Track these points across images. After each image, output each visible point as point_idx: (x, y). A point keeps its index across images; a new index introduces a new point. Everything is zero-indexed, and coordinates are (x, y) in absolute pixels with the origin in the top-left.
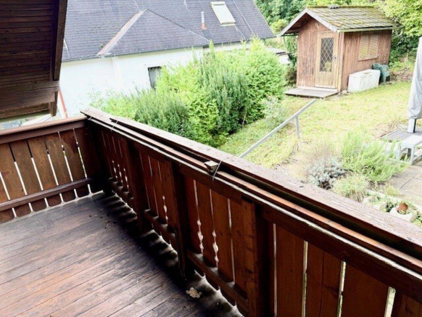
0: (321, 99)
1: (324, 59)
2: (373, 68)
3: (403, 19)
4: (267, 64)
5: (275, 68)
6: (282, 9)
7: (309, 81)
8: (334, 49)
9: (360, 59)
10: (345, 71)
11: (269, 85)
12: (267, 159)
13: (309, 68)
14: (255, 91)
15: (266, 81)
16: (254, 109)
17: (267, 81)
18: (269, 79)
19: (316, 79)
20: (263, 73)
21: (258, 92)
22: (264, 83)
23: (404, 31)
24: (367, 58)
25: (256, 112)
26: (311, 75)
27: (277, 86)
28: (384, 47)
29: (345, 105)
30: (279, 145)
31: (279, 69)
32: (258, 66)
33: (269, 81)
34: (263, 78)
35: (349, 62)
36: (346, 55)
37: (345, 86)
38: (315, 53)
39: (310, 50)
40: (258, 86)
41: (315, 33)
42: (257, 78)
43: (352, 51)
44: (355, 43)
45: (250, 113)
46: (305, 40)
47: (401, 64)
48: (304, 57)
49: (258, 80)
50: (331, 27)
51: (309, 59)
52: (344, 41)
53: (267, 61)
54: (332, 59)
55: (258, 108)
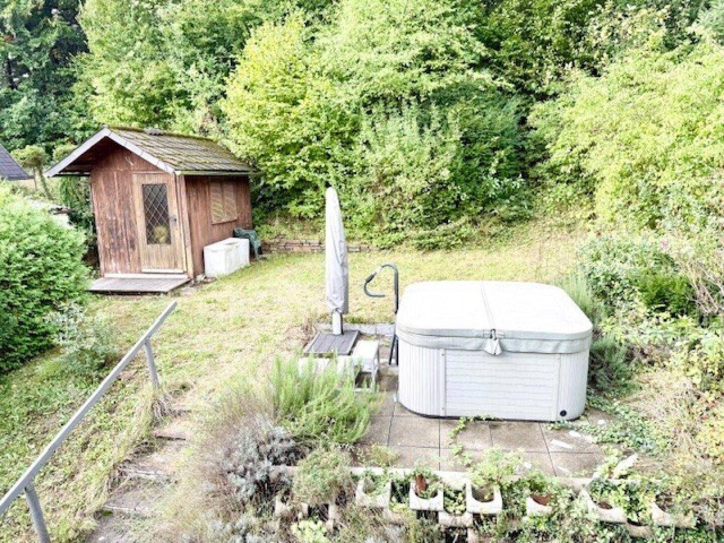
0: (162, 295)
1: (153, 221)
2: (235, 235)
3: (261, 162)
4: (39, 234)
5: (60, 242)
6: (27, 126)
7: (128, 263)
8: (169, 204)
9: (215, 221)
10: (196, 242)
11: (53, 278)
12: (93, 454)
13: (124, 240)
14: (20, 294)
15: (42, 271)
16: (21, 336)
17: (46, 270)
18: (49, 265)
19: (142, 259)
20: (33, 253)
21: (27, 296)
22: (38, 275)
23: (266, 179)
24: (223, 220)
25: (28, 341)
26: (130, 250)
27: (72, 278)
28: (243, 203)
29: (215, 301)
30: (111, 411)
31: (70, 244)
32: (18, 238)
33: (50, 268)
34: (36, 262)
35: (200, 227)
36: (193, 215)
37: (200, 268)
38: (132, 211)
39: (120, 204)
40: (23, 283)
41: (127, 174)
42: (19, 265)
43: (200, 208)
44: (203, 195)
45: (10, 346)
46: (107, 187)
47: (272, 229)
48: (110, 218)
49: (22, 269)
50: (161, 165)
51: (121, 221)
52: (187, 191)
53: (37, 226)
54: (168, 221)
55: (30, 332)
